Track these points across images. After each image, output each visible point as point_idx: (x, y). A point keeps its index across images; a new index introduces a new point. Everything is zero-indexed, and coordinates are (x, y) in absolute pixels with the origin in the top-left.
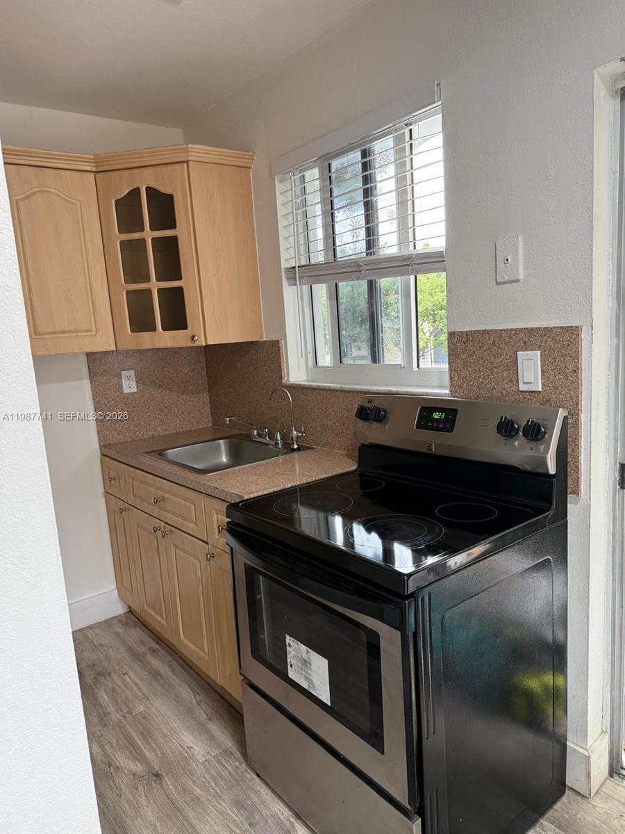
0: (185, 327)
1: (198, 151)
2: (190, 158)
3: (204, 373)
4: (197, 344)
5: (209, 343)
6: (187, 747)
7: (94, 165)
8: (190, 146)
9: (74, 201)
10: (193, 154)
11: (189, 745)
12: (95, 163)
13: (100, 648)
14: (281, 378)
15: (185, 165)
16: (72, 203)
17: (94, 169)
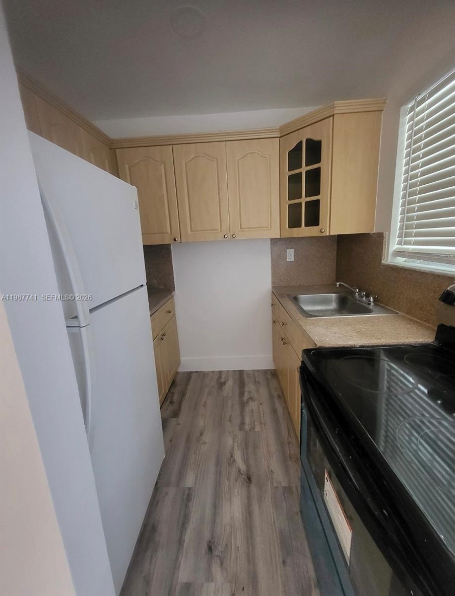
0: (318, 225)
1: (341, 106)
2: (335, 112)
3: (335, 253)
4: (324, 235)
5: (331, 234)
6: (271, 471)
7: (279, 133)
8: (335, 102)
9: (266, 156)
10: (337, 108)
11: (273, 470)
12: (280, 131)
13: (257, 383)
14: (381, 260)
15: (331, 118)
16: (266, 157)
17: (279, 136)
